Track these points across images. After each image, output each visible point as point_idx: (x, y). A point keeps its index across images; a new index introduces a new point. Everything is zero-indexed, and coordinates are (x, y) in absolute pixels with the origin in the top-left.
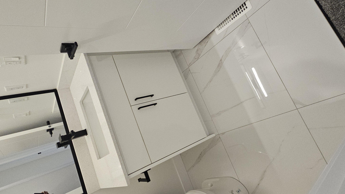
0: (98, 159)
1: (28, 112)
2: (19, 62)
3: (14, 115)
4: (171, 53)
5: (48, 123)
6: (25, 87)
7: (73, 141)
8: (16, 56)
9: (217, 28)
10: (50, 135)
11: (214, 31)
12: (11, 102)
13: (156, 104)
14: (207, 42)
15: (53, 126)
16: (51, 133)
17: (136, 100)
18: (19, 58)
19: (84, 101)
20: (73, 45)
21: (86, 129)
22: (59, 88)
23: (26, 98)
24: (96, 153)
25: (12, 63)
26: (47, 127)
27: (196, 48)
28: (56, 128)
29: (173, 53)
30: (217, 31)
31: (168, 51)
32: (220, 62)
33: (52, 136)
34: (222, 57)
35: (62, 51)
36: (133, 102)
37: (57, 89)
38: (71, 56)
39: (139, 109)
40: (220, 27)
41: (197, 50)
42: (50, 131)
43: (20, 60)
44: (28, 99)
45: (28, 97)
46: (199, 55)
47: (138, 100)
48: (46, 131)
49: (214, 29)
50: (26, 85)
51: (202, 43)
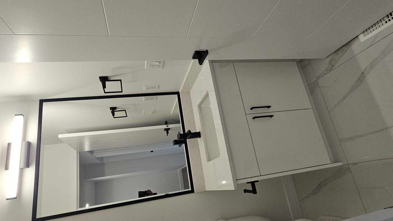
0: (208, 161)
1: (154, 110)
2: (159, 66)
3: (144, 112)
4: (297, 64)
5: (166, 123)
6: (157, 88)
7: (188, 141)
8: (157, 61)
9: (362, 34)
10: (166, 134)
11: (357, 38)
12: (144, 99)
13: (273, 116)
14: (345, 50)
15: (170, 126)
16: (168, 133)
17: (251, 109)
18: (160, 62)
19: (201, 105)
20: (204, 53)
21: (200, 132)
22: (182, 91)
23: (156, 97)
24: (206, 155)
25: (154, 66)
26: (165, 127)
27: (330, 58)
28: (172, 128)
29: (299, 63)
30: (362, 38)
31: (293, 60)
32: (361, 75)
33: (167, 136)
34: (365, 70)
35: (194, 58)
36: (249, 111)
37: (180, 92)
38: (201, 63)
39: (254, 118)
40: (366, 33)
41: (331, 60)
42: (167, 130)
43: (160, 64)
44: (156, 99)
45: (157, 97)
46: (333, 66)
47: (254, 109)
48: (164, 129)
49: (358, 36)
50: (158, 86)
51: (339, 52)
